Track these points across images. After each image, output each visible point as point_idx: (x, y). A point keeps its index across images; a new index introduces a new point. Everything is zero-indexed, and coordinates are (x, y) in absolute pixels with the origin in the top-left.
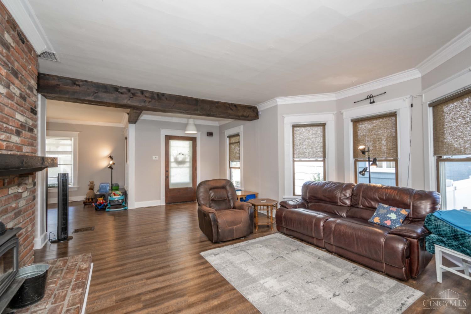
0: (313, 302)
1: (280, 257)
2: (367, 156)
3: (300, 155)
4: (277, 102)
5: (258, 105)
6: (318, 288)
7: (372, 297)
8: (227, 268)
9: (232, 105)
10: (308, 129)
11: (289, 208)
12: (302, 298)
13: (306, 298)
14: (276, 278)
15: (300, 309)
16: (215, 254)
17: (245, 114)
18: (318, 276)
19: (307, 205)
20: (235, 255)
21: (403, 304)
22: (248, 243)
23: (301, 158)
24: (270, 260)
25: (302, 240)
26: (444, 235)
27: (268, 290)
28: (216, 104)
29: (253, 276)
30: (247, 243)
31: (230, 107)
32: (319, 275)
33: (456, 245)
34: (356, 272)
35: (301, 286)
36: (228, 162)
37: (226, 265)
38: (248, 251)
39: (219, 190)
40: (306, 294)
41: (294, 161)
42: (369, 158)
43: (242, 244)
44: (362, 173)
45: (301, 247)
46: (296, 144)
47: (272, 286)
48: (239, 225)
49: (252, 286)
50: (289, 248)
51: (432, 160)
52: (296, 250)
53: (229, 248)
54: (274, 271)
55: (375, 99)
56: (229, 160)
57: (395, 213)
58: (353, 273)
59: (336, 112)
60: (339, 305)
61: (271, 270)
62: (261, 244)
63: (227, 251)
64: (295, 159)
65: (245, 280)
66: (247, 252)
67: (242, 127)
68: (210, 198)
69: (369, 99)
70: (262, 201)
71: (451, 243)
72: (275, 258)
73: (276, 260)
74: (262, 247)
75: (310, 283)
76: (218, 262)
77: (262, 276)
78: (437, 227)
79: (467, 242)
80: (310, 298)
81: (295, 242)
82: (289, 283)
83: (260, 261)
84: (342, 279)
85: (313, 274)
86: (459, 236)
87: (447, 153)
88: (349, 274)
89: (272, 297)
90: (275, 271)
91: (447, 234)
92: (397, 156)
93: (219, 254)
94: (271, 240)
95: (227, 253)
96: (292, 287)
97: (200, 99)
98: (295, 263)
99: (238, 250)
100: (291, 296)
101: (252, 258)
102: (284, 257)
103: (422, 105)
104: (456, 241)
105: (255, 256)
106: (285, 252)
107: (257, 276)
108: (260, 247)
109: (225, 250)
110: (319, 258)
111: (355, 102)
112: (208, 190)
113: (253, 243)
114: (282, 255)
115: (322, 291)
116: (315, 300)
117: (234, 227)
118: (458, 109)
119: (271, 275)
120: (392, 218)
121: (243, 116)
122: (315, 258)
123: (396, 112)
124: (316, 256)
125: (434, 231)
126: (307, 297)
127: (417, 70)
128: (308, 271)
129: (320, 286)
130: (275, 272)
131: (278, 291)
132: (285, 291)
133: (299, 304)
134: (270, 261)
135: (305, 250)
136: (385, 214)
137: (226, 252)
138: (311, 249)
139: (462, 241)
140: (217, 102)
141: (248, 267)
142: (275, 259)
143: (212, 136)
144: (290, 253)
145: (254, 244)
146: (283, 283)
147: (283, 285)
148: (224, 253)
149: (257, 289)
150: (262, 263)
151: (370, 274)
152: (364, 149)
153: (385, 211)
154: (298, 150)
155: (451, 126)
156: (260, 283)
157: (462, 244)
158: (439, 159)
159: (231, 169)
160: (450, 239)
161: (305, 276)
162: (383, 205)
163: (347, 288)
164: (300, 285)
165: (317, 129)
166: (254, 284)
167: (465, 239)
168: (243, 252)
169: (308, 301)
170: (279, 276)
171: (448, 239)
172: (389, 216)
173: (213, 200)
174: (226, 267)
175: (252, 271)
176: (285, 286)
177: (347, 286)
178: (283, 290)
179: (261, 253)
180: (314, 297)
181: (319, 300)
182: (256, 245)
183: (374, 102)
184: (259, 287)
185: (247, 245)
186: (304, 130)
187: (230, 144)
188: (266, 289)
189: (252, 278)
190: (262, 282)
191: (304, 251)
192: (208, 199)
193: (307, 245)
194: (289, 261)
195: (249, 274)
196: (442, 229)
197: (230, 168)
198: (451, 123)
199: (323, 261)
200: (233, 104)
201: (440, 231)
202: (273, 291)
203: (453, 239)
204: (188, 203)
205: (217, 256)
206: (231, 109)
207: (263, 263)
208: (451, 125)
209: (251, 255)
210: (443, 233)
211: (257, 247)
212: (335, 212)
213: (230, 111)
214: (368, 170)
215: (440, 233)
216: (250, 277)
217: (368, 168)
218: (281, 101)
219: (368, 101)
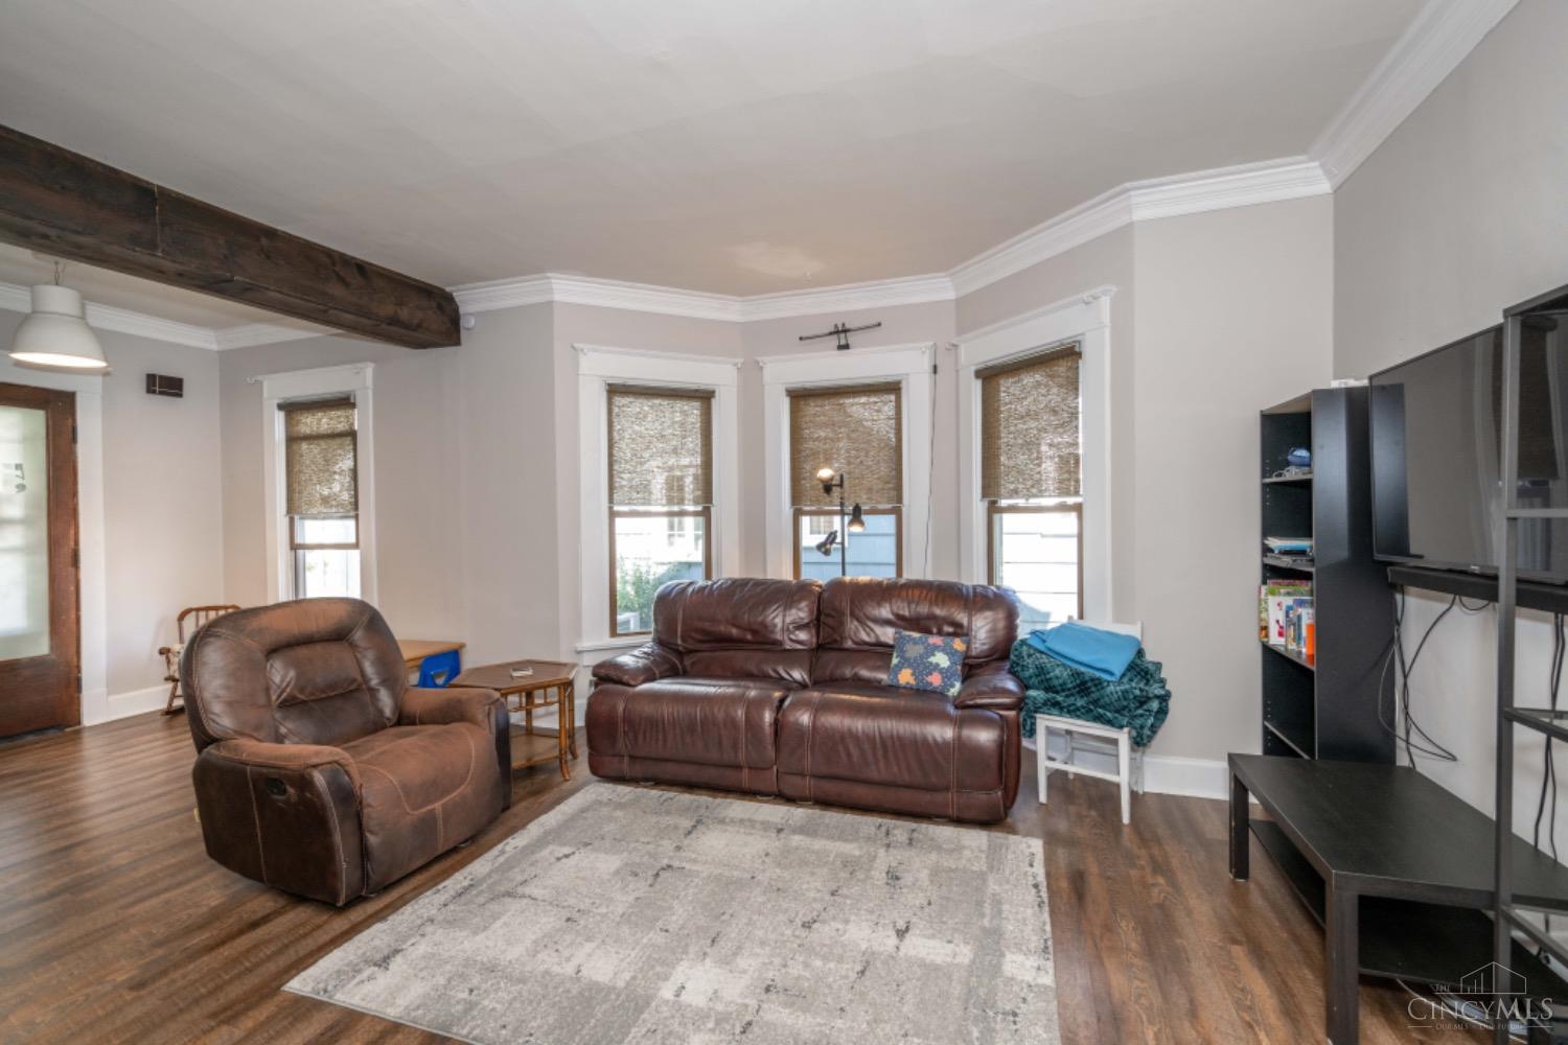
0: (868, 983)
1: (663, 869)
2: (838, 501)
3: (635, 495)
4: (552, 289)
5: (461, 287)
6: (845, 932)
7: (974, 898)
8: (486, 1002)
9: (346, 260)
10: (660, 405)
11: (632, 683)
12: (829, 986)
13: (841, 982)
14: (705, 954)
15: (852, 1028)
16: (378, 957)
17: (404, 314)
18: (819, 891)
19: (679, 665)
20: (485, 928)
21: (1036, 886)
22: (506, 855)
23: (635, 504)
24: (636, 894)
25: (690, 786)
26: (1059, 688)
27: (712, 1014)
28: (264, 241)
29: (621, 984)
30: (502, 859)
31: (337, 269)
32: (819, 885)
33: (1084, 707)
34: (891, 838)
35: (799, 946)
36: (282, 521)
37: (471, 991)
38: (530, 890)
39: (319, 648)
40: (832, 965)
41: (613, 515)
42: (842, 504)
43: (480, 867)
44: (823, 549)
45: (702, 811)
46: (622, 454)
47: (716, 992)
48: (459, 790)
49: (644, 1030)
50: (669, 826)
51: (979, 508)
52: (694, 827)
53: (428, 904)
54: (680, 929)
55: (852, 338)
56: (292, 509)
57: (944, 651)
58: (888, 846)
59: (741, 360)
60: (932, 957)
61: (667, 931)
62: (565, 845)
63: (431, 920)
64: (616, 508)
65: (599, 1015)
66: (523, 896)
67: (369, 370)
68: (274, 697)
69: (836, 336)
70: (515, 674)
71: (1074, 704)
72: (649, 882)
73: (658, 887)
74: (573, 853)
75: (815, 926)
76: (416, 991)
77: (653, 967)
78: (1041, 670)
79: (1108, 696)
80: (853, 976)
81: (671, 799)
82: (758, 955)
83: (603, 910)
84: (879, 875)
85: (801, 889)
86: (1089, 684)
87: (1015, 493)
88: (882, 852)
89: (744, 1032)
90: (682, 928)
91: (1064, 683)
92: (899, 499)
93: (397, 952)
94: (589, 815)
95: (437, 934)
96: (777, 961)
97: (164, 193)
98: (727, 873)
99: (481, 900)
100: (797, 996)
101: (565, 914)
102: (676, 864)
103: (957, 371)
104: (1082, 697)
105: (572, 901)
106: (667, 845)
107: (634, 978)
108: (567, 856)
109: (419, 922)
110: (780, 831)
111: (801, 339)
112: (260, 656)
113: (525, 848)
114: (665, 862)
115: (862, 934)
116: (867, 973)
117: (438, 806)
118: (1044, 391)
119: (680, 950)
120: (942, 666)
121: (394, 321)
122: (769, 833)
123: (899, 383)
124: (766, 826)
125: (1037, 681)
126: (842, 977)
127: (948, 279)
128: (780, 885)
129: (847, 922)
130: (686, 932)
131: (747, 1001)
132: (768, 990)
133: (839, 1012)
134: (637, 899)
135: (724, 818)
136: (921, 657)
137: (429, 929)
138: (738, 808)
139: (1095, 696)
140: (271, 233)
141: (572, 955)
142: (651, 886)
143: (180, 395)
144: (686, 842)
145: (533, 852)
146: (742, 962)
147: (744, 972)
148: (423, 935)
149: (670, 1033)
150: (618, 919)
151: (923, 830)
152: (832, 479)
153: (920, 649)
154: (626, 476)
155: (1026, 430)
156: (668, 1001)
157: (1096, 702)
158: (993, 509)
159: (300, 552)
160: (1072, 695)
161: (785, 905)
162: (908, 633)
163: (909, 896)
164: (796, 946)
165: (686, 408)
166: (645, 1016)
167: (1103, 688)
168: (507, 900)
169: (852, 988)
170: (709, 941)
171: (1067, 696)
172: (933, 660)
173: (289, 704)
174: (473, 998)
175: (603, 965)
176: (752, 969)
177: (905, 890)
178: (756, 987)
179: (583, 879)
180: (859, 968)
181: (877, 968)
182: (545, 852)
183: (846, 347)
184: (673, 1017)
185: (508, 866)
186: (646, 408)
187: (292, 440)
188: (700, 1017)
189: (623, 997)
190: (667, 992)
191: (722, 821)
192: (262, 700)
193: (715, 797)
194: (704, 875)
195: (596, 983)
196: (1052, 674)
197: (295, 547)
198: (1025, 423)
199: (797, 838)
200: (353, 258)
201: (1051, 679)
202: (730, 1009)
203: (1079, 692)
204: (19, 742)
205: (397, 963)
206: (342, 280)
207: (622, 916)
208: (1025, 427)
209: (551, 904)
210: (1056, 682)
211: (553, 860)
212: (780, 675)
213: (336, 290)
214: (839, 540)
215: (1051, 684)
216: (613, 997)
217: (839, 535)
218: (567, 290)
219: (834, 341)
